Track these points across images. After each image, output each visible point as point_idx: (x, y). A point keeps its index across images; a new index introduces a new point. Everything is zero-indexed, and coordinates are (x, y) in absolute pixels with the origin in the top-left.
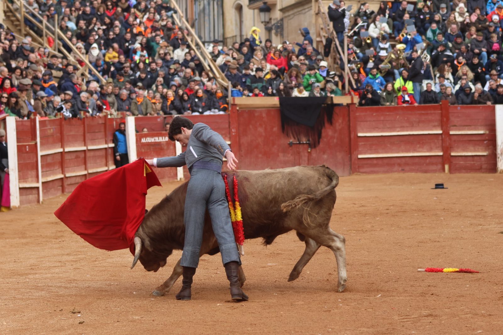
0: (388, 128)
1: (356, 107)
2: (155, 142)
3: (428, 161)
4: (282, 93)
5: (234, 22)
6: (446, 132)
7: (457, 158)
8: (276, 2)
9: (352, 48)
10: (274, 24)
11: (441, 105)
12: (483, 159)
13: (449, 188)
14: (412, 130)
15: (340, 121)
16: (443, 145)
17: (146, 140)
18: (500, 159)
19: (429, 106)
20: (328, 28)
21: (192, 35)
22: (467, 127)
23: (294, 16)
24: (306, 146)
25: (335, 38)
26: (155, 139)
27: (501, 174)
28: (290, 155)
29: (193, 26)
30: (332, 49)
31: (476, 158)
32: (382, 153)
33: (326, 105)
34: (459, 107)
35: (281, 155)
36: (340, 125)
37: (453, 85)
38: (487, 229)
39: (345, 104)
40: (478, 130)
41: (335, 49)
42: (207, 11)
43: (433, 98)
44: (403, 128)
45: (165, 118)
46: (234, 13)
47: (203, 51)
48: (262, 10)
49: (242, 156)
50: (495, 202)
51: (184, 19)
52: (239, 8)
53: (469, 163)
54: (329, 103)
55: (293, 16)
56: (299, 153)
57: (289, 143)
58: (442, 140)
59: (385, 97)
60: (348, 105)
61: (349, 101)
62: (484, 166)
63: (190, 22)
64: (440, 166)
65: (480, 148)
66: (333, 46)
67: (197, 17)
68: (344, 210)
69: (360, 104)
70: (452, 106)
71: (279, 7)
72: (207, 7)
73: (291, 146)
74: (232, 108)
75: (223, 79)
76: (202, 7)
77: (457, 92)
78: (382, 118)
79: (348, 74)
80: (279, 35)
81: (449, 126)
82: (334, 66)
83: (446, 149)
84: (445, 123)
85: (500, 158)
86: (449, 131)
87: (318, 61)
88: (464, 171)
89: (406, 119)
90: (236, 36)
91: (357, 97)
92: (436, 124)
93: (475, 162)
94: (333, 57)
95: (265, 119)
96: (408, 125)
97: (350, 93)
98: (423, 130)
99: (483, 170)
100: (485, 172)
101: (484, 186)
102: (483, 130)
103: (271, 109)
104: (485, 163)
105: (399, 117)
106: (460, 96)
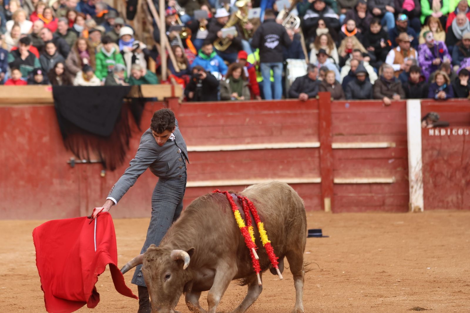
0: (232, 138)
1: (180, 104)
4: (58, 79)
6: (326, 146)
7: (344, 187)
9: (174, 7)
11: (318, 100)
12: (387, 188)
13: (330, 237)
14: (270, 142)
16: (322, 166)
18: (414, 190)
22: (360, 137)
24: (97, 167)
27: (416, 214)
28: (71, 182)
30: (139, 6)
31: (375, 187)
32: (222, 179)
33: (130, 100)
34: (347, 103)
35: (56, 181)
37: (339, 67)
38: (391, 304)
39: (160, 97)
40: (379, 141)
41: (145, 7)
44: (255, 138)
50: (405, 260)
53: (364, 195)
54: (136, 95)
56: (86, 178)
57: (68, 162)
58: (320, 157)
59: (228, 86)
60: (166, 100)
61: (168, 94)
62: (389, 201)
64: (316, 201)
65: (381, 171)
66: (140, 1)
69: (187, 99)
70: (336, 101)
73: (72, 167)
77: (346, 79)
78: (222, 122)
79: (166, 49)
81: (331, 134)
83: (327, 173)
84: (324, 130)
85: (415, 187)
86: (331, 142)
87: (117, 26)
88: (355, 209)
89: (260, 123)
91: (182, 86)
92: (310, 131)
93: (373, 195)
94: (141, 20)
95: (29, 123)
96: (263, 133)
97: (168, 79)
98: (288, 141)
99: (386, 208)
100: (391, 211)
101: (388, 232)
102: (387, 141)
103: (38, 106)
104: (390, 196)
105: (249, 120)
106: (349, 86)
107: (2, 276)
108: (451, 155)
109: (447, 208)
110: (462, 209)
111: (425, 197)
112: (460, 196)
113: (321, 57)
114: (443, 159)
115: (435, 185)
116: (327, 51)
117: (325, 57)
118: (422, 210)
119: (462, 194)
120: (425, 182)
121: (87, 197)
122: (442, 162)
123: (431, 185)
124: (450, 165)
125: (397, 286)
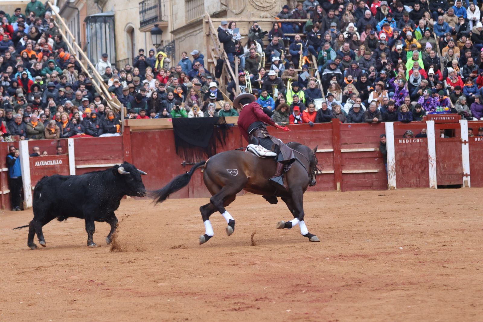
2: (49, 165)
3: (319, 179)
5: (126, 45)
6: (337, 151)
7: (349, 176)
8: (168, 24)
10: (166, 46)
11: (332, 123)
12: (374, 176)
15: (233, 141)
16: (335, 163)
17: (39, 163)
18: (390, 176)
20: (219, 49)
21: (84, 59)
22: (357, 145)
23: (186, 38)
25: (226, 59)
26: (49, 163)
27: (392, 191)
29: (85, 50)
30: (223, 70)
31: (367, 175)
33: (218, 126)
35: (174, 175)
36: (232, 145)
40: (369, 147)
41: (226, 70)
42: (99, 35)
45: (59, 141)
46: (126, 36)
47: (95, 74)
48: (153, 33)
51: (76, 44)
52: (131, 32)
53: (361, 180)
54: (222, 123)
55: (184, 38)
57: (182, 164)
58: (333, 158)
62: (375, 183)
63: (82, 46)
64: (331, 184)
65: (371, 165)
66: (224, 66)
67: (89, 41)
70: (343, 124)
71: (170, 29)
72: (99, 31)
73: (184, 167)
74: (125, 130)
75: (116, 102)
76: (94, 30)
80: (171, 57)
81: (340, 144)
83: (338, 167)
84: (336, 141)
85: (391, 174)
86: (341, 148)
88: (355, 188)
89: (297, 138)
90: (128, 59)
92: (327, 142)
93: (366, 180)
94: (224, 77)
95: (158, 141)
99: (374, 188)
100: (377, 189)
102: (374, 147)
104: (376, 180)
105: (291, 136)
108: (412, 155)
109: (410, 187)
110: (420, 187)
111: (397, 180)
112: (418, 180)
114: (408, 157)
115: (403, 173)
118: (396, 188)
119: (419, 178)
120: (397, 172)
122: (407, 159)
123: (400, 173)
124: (412, 161)
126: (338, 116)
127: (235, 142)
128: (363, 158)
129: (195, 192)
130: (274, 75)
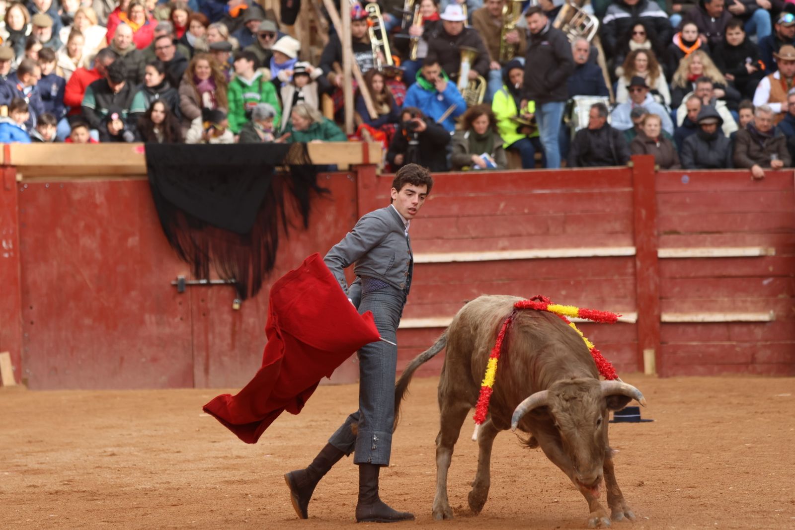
0: (474, 239)
1: (378, 177)
6: (646, 254)
7: (681, 329)
11: (631, 169)
12: (759, 332)
13: (656, 421)
14: (544, 246)
16: (639, 290)
19: (596, 172)
22: (709, 237)
24: (226, 292)
28: (177, 319)
30: (304, 1)
31: (737, 329)
33: (288, 169)
34: (685, 175)
35: (150, 319)
36: (328, 230)
37: (669, 110)
39: (343, 165)
40: (744, 244)
43: (608, 149)
44: (516, 239)
49: (32, 323)
53: (717, 344)
54: (298, 161)
56: (205, 313)
57: (174, 282)
58: (635, 274)
60: (353, 169)
61: (357, 159)
62: (763, 355)
64: (628, 355)
65: (749, 299)
68: (340, 484)
69: (391, 167)
70: (664, 171)
73: (181, 293)
78: (455, 209)
79: (353, 76)
81: (656, 233)
82: (310, 52)
83: (648, 304)
84: (643, 225)
86: (657, 246)
87: (264, 36)
88: (701, 369)
89: (526, 211)
91: (381, 144)
92: (617, 226)
93: (734, 343)
94: (307, 25)
95: (103, 211)
96: (532, 230)
97: (357, 132)
98: (577, 246)
99: (759, 368)
100: (767, 373)
101: (763, 413)
102: (759, 245)
103: (120, 179)
104: (765, 346)
105: (506, 206)
106: (688, 143)
107: (51, 494)
113: (636, 92)
116: (648, 82)
117: (644, 90)
121: (207, 348)
125: (781, 513)
126: (651, 148)
127: (336, 221)
128: (725, 277)
129: (212, 368)
130: (457, 22)
